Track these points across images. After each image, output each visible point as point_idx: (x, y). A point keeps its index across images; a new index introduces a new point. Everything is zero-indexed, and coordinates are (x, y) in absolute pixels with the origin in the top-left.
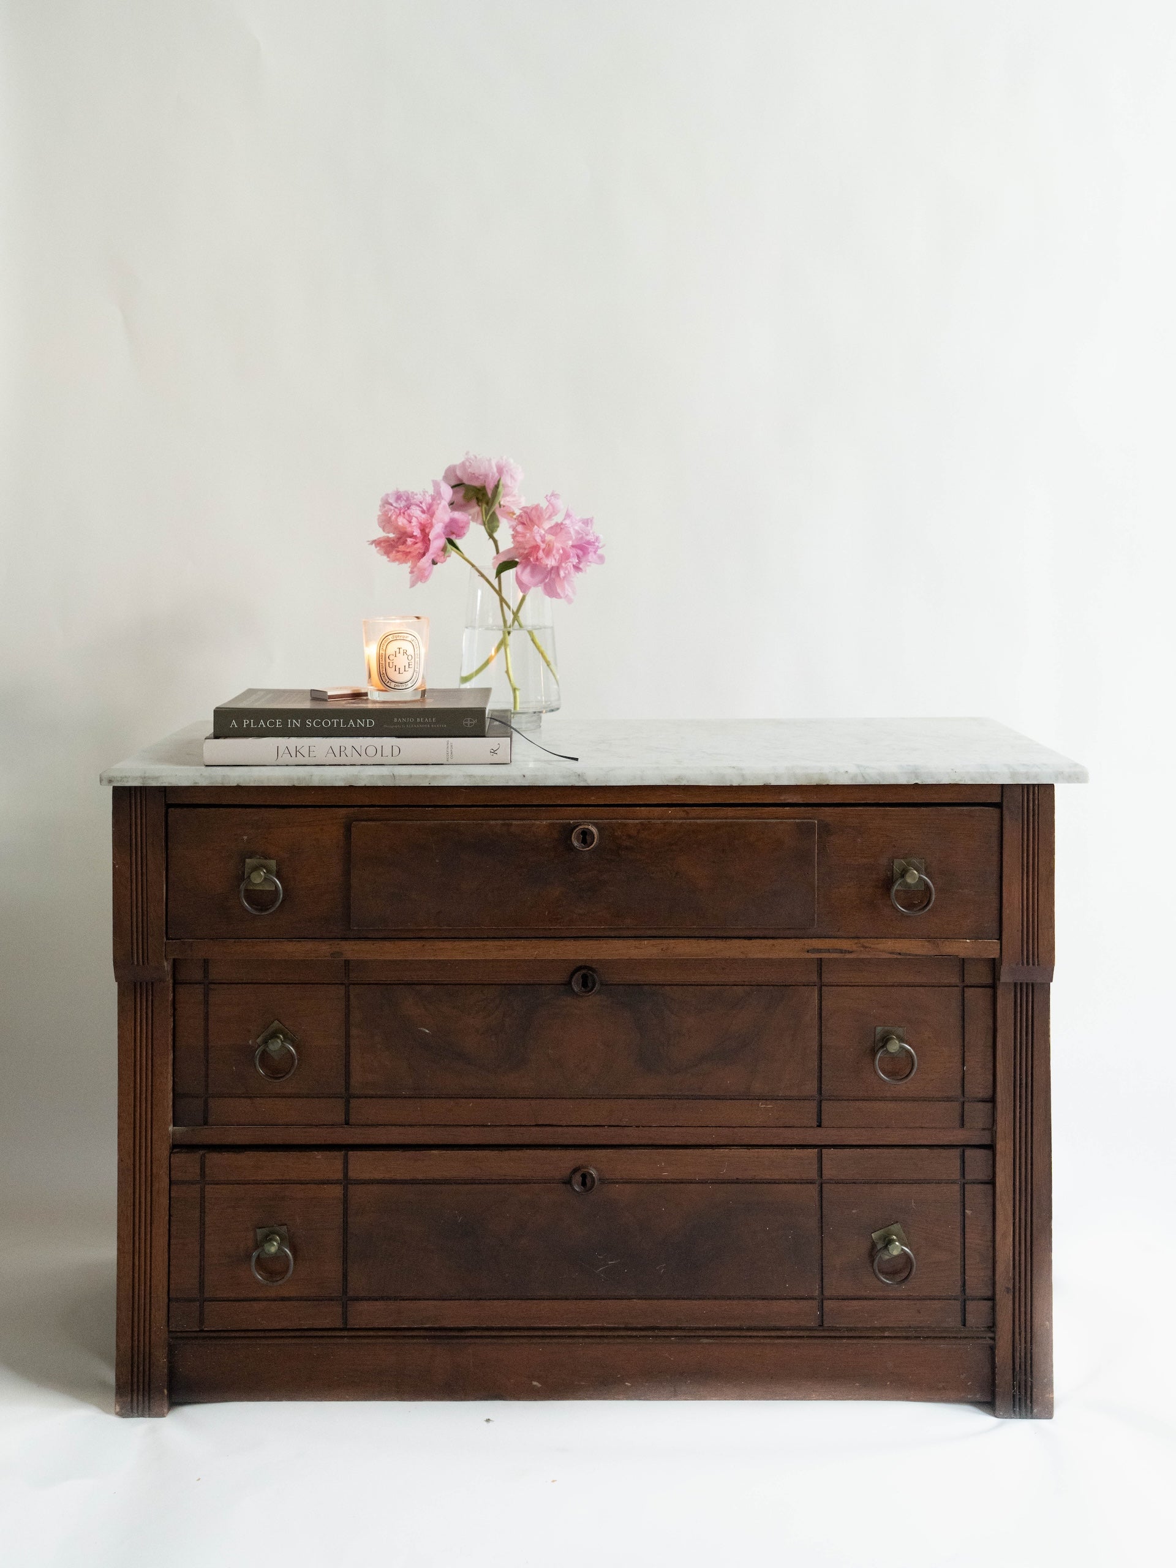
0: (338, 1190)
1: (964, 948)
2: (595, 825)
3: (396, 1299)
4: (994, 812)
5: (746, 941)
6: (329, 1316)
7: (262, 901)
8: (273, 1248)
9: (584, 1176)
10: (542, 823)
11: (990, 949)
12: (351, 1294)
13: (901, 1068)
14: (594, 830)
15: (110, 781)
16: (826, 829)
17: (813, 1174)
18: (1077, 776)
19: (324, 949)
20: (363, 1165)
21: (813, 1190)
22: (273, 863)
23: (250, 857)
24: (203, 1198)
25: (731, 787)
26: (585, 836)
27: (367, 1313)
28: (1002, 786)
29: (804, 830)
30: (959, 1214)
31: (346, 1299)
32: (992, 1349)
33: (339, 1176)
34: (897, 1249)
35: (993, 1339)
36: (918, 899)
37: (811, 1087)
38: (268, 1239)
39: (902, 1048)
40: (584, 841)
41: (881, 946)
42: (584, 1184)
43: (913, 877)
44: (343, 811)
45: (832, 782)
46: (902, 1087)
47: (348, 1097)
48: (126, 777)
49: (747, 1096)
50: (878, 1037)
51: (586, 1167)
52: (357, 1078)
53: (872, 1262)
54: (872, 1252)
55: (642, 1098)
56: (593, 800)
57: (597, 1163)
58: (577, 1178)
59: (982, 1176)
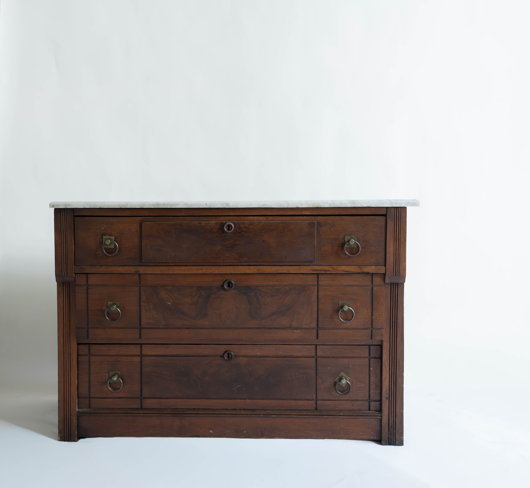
0: (138, 359)
1: (371, 269)
2: (233, 223)
3: (160, 398)
4: (383, 218)
5: (289, 267)
6: (136, 404)
7: (110, 251)
8: (115, 378)
9: (228, 354)
10: (213, 222)
11: (382, 270)
12: (143, 396)
13: (348, 316)
14: (233, 225)
15: (53, 206)
16: (319, 224)
17: (314, 354)
18: (415, 204)
19: (132, 270)
20: (147, 350)
21: (313, 360)
22: (113, 238)
23: (105, 236)
24: (89, 361)
25: (284, 208)
26: (229, 227)
27: (149, 403)
28: (387, 208)
29: (311, 225)
30: (368, 370)
31: (142, 398)
32: (381, 420)
33: (139, 353)
34: (344, 382)
35: (381, 416)
36: (354, 251)
37: (314, 325)
38: (114, 376)
39: (349, 309)
40: (229, 229)
41: (340, 269)
42: (228, 357)
43: (353, 242)
44: (139, 218)
45: (322, 206)
46: (348, 324)
47: (141, 328)
48: (59, 205)
49: (290, 328)
50: (340, 305)
51: (230, 351)
52: (144, 321)
53: (335, 387)
54: (335, 383)
55: (250, 328)
56: (232, 214)
57: (234, 350)
58: (226, 355)
59: (377, 356)
